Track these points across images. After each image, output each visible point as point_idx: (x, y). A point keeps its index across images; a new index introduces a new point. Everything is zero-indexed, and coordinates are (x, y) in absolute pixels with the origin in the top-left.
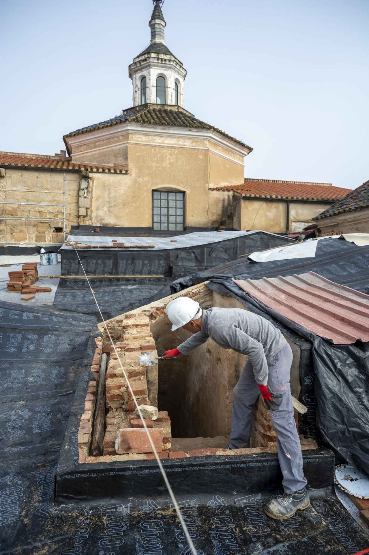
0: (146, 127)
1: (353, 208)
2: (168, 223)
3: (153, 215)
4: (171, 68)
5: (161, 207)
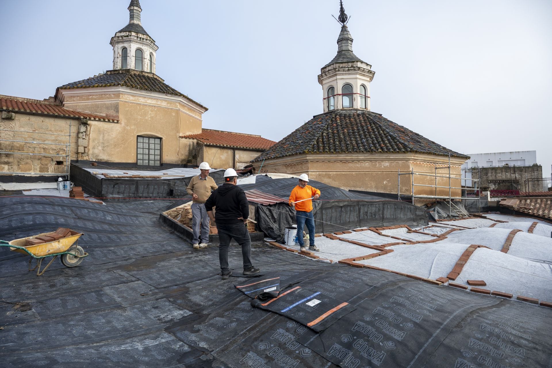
0: (133, 90)
1: (272, 157)
2: (149, 160)
3: (137, 154)
4: (147, 45)
5: (143, 148)
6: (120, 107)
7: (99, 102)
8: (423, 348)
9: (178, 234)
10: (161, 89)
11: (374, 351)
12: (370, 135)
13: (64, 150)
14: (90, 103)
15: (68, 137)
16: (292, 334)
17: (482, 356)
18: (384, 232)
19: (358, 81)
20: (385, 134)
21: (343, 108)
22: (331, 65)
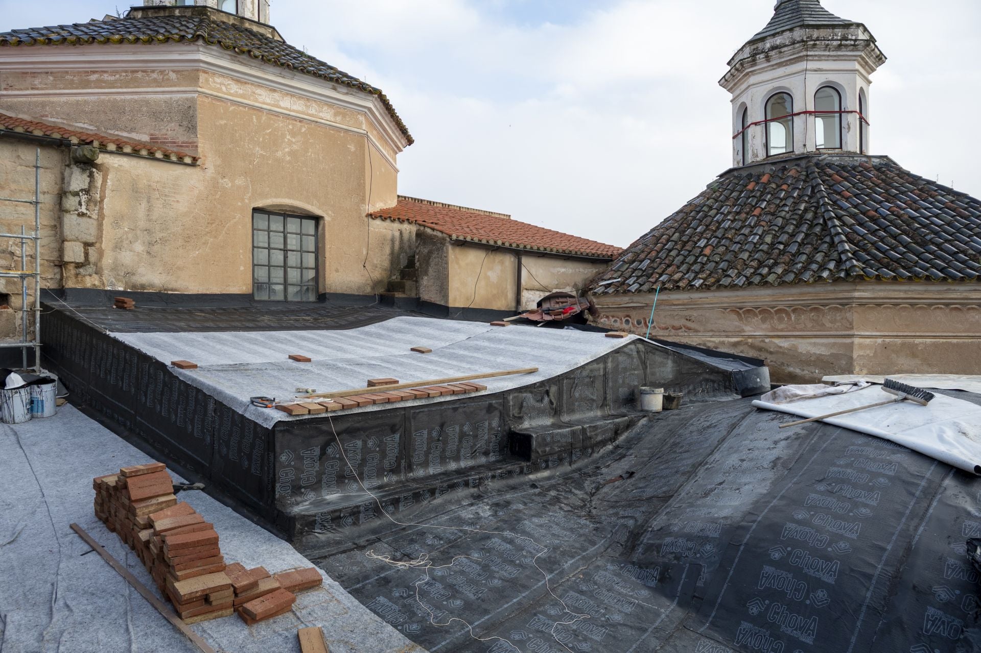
2: (286, 284)
3: (254, 265)
5: (269, 249)
6: (200, 116)
7: (126, 95)
13: (12, 254)
14: (90, 96)
15: (31, 209)
19: (857, 77)
21: (819, 149)
22: (783, 31)
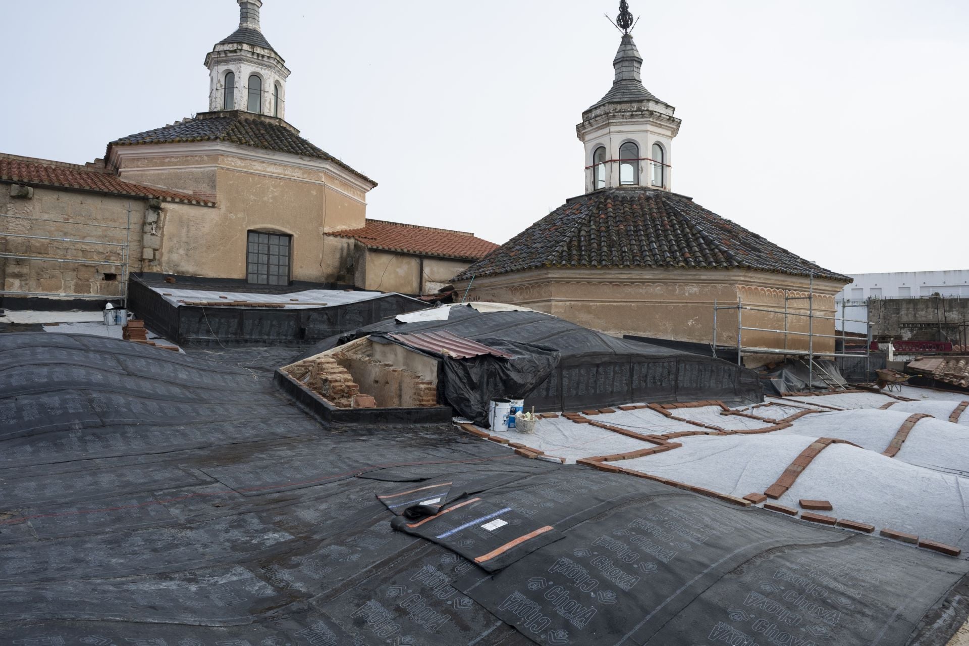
0: (242, 149)
1: (488, 273)
2: (268, 275)
3: (248, 263)
4: (270, 67)
5: (258, 253)
6: (218, 180)
7: (182, 169)
8: (663, 604)
9: (302, 406)
10: (293, 148)
11: (577, 605)
12: (666, 236)
13: (119, 254)
14: (164, 170)
15: (125, 232)
16: (446, 574)
17: (760, 621)
18: (675, 413)
19: (650, 135)
20: (693, 235)
21: (620, 185)
22: (600, 106)
